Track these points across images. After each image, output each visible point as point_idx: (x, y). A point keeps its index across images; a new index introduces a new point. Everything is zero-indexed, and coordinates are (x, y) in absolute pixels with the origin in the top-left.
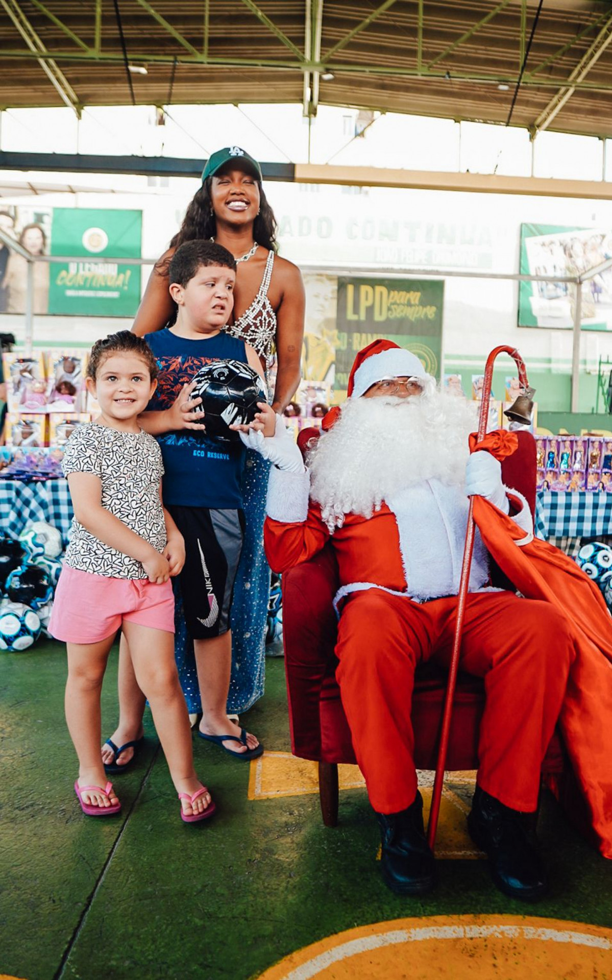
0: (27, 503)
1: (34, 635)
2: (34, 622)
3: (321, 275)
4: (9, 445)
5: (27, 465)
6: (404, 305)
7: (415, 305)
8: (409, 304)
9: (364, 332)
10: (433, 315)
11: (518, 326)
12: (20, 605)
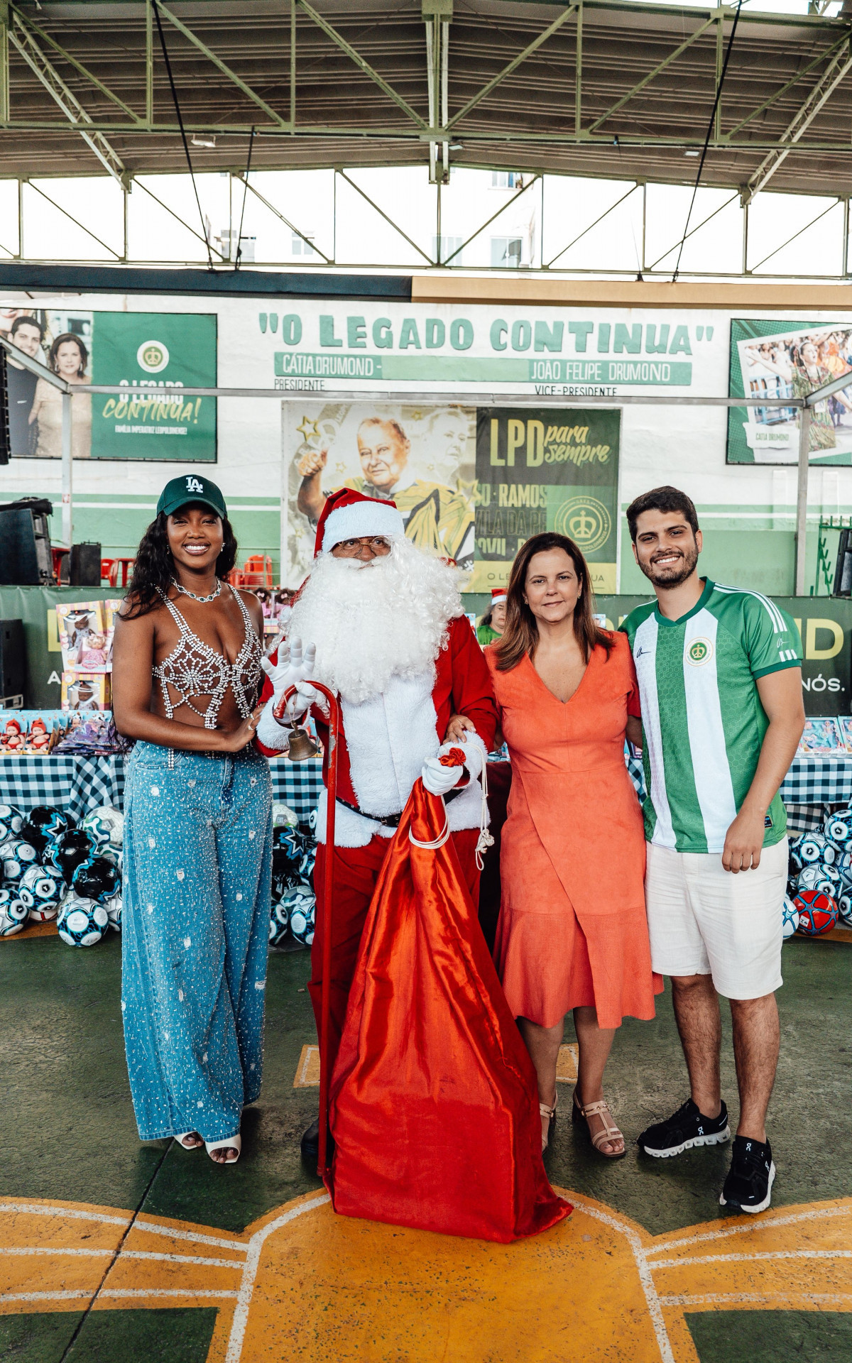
0: (88, 779)
1: (103, 930)
2: (102, 917)
3: (455, 407)
4: (65, 708)
5: (87, 737)
6: (566, 444)
7: (581, 444)
8: (574, 443)
9: (514, 483)
10: (606, 457)
11: (727, 463)
12: (88, 900)
